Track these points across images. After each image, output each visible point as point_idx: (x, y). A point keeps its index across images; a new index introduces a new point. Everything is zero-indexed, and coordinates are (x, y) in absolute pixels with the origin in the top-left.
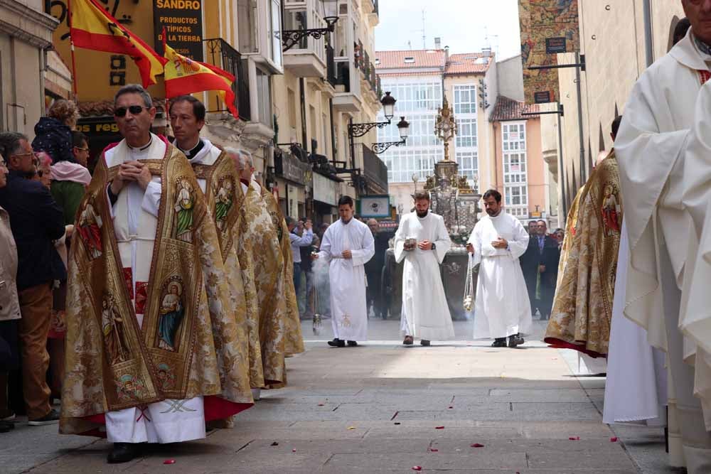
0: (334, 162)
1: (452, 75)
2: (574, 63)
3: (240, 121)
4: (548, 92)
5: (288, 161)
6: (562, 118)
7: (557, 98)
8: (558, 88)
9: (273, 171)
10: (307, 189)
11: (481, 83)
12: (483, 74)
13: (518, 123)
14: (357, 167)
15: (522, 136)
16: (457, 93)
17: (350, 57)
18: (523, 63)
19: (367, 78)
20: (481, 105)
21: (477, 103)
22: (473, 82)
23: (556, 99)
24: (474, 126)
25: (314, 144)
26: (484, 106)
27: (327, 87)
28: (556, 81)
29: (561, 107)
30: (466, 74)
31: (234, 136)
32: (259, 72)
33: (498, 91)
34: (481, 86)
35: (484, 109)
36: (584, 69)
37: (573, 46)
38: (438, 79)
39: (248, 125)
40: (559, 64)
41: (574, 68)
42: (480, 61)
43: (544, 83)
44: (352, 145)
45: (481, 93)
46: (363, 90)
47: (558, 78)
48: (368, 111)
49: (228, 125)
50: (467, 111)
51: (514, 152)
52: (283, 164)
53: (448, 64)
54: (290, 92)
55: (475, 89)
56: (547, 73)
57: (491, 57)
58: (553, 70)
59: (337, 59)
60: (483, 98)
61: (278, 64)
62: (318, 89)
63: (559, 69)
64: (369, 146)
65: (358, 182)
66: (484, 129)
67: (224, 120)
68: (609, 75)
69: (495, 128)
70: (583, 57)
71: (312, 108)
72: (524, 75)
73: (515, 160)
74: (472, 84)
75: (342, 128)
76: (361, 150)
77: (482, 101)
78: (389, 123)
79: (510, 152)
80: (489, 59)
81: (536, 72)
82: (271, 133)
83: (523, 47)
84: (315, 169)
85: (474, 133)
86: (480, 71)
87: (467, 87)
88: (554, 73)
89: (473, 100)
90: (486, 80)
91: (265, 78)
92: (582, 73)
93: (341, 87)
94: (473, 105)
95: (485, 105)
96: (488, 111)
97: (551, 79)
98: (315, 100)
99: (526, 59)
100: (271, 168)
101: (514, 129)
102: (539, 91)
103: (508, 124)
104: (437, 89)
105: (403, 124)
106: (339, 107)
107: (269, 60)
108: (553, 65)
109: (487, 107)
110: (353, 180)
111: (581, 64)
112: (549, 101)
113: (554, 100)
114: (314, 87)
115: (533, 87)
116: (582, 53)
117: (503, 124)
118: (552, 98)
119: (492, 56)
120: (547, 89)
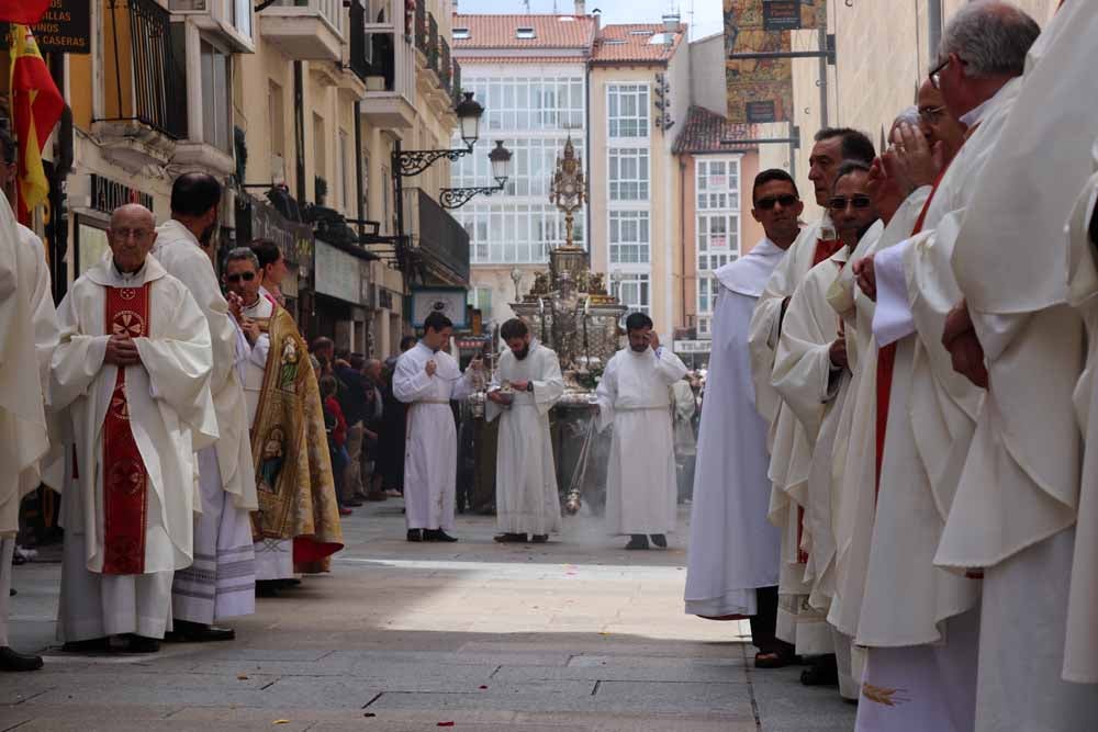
0: (361, 222)
1: (605, 64)
2: (816, 48)
3: (164, 139)
4: (772, 102)
5: (262, 217)
6: (797, 151)
7: (788, 114)
8: (791, 95)
9: (233, 235)
10: (303, 272)
11: (660, 80)
12: (663, 64)
13: (727, 159)
14: (406, 232)
15: (733, 184)
16: (613, 98)
17: (395, 24)
18: (726, 46)
19: (432, 64)
20: (657, 122)
21: (649, 118)
22: (645, 78)
23: (787, 116)
24: (643, 160)
25: (321, 186)
26: (663, 124)
27: (351, 80)
28: (788, 81)
29: (795, 131)
30: (632, 64)
31: (153, 168)
32: (206, 48)
33: (692, 97)
34: (659, 86)
35: (663, 130)
36: (832, 61)
37: (814, 17)
38: (578, 71)
39: (182, 148)
40: (793, 50)
41: (817, 59)
42: (659, 39)
43: (764, 86)
44: (398, 191)
45: (659, 100)
46: (422, 88)
47: (790, 77)
48: (435, 127)
49: (139, 147)
50: (632, 134)
51: (716, 212)
52: (254, 224)
53: (598, 43)
54: (275, 88)
55: (649, 92)
56: (771, 66)
57: (679, 32)
58: (782, 60)
59: (371, 27)
60: (663, 109)
61: (244, 34)
62: (331, 82)
63: (795, 60)
64: (433, 194)
65: (407, 260)
66: (663, 168)
67: (132, 136)
68: (872, 75)
69: (683, 167)
70: (831, 39)
71: (318, 119)
72: (727, 68)
73: (718, 227)
74: (643, 83)
75: (379, 158)
76: (415, 199)
77: (659, 113)
78: (470, 151)
79: (710, 213)
80: (675, 36)
81: (749, 65)
82: (229, 163)
83: (727, 16)
84: (319, 235)
85: (644, 175)
86: (657, 57)
87: (633, 88)
88: (783, 66)
89: (643, 113)
90: (668, 75)
91: (220, 60)
92: (830, 69)
93: (378, 82)
94: (644, 123)
95: (666, 123)
96: (671, 135)
97: (779, 79)
98: (324, 103)
99: (734, 39)
100: (230, 229)
101: (718, 170)
102: (754, 99)
103: (708, 160)
104: (576, 89)
105: (500, 154)
106: (373, 120)
107: (227, 26)
108: (782, 51)
109: (668, 127)
110: (397, 257)
111: (828, 52)
112: (772, 119)
113: (784, 118)
114: (324, 80)
115: (744, 92)
116: (830, 31)
117: (699, 159)
118: (779, 114)
119: (681, 30)
120: (771, 96)
